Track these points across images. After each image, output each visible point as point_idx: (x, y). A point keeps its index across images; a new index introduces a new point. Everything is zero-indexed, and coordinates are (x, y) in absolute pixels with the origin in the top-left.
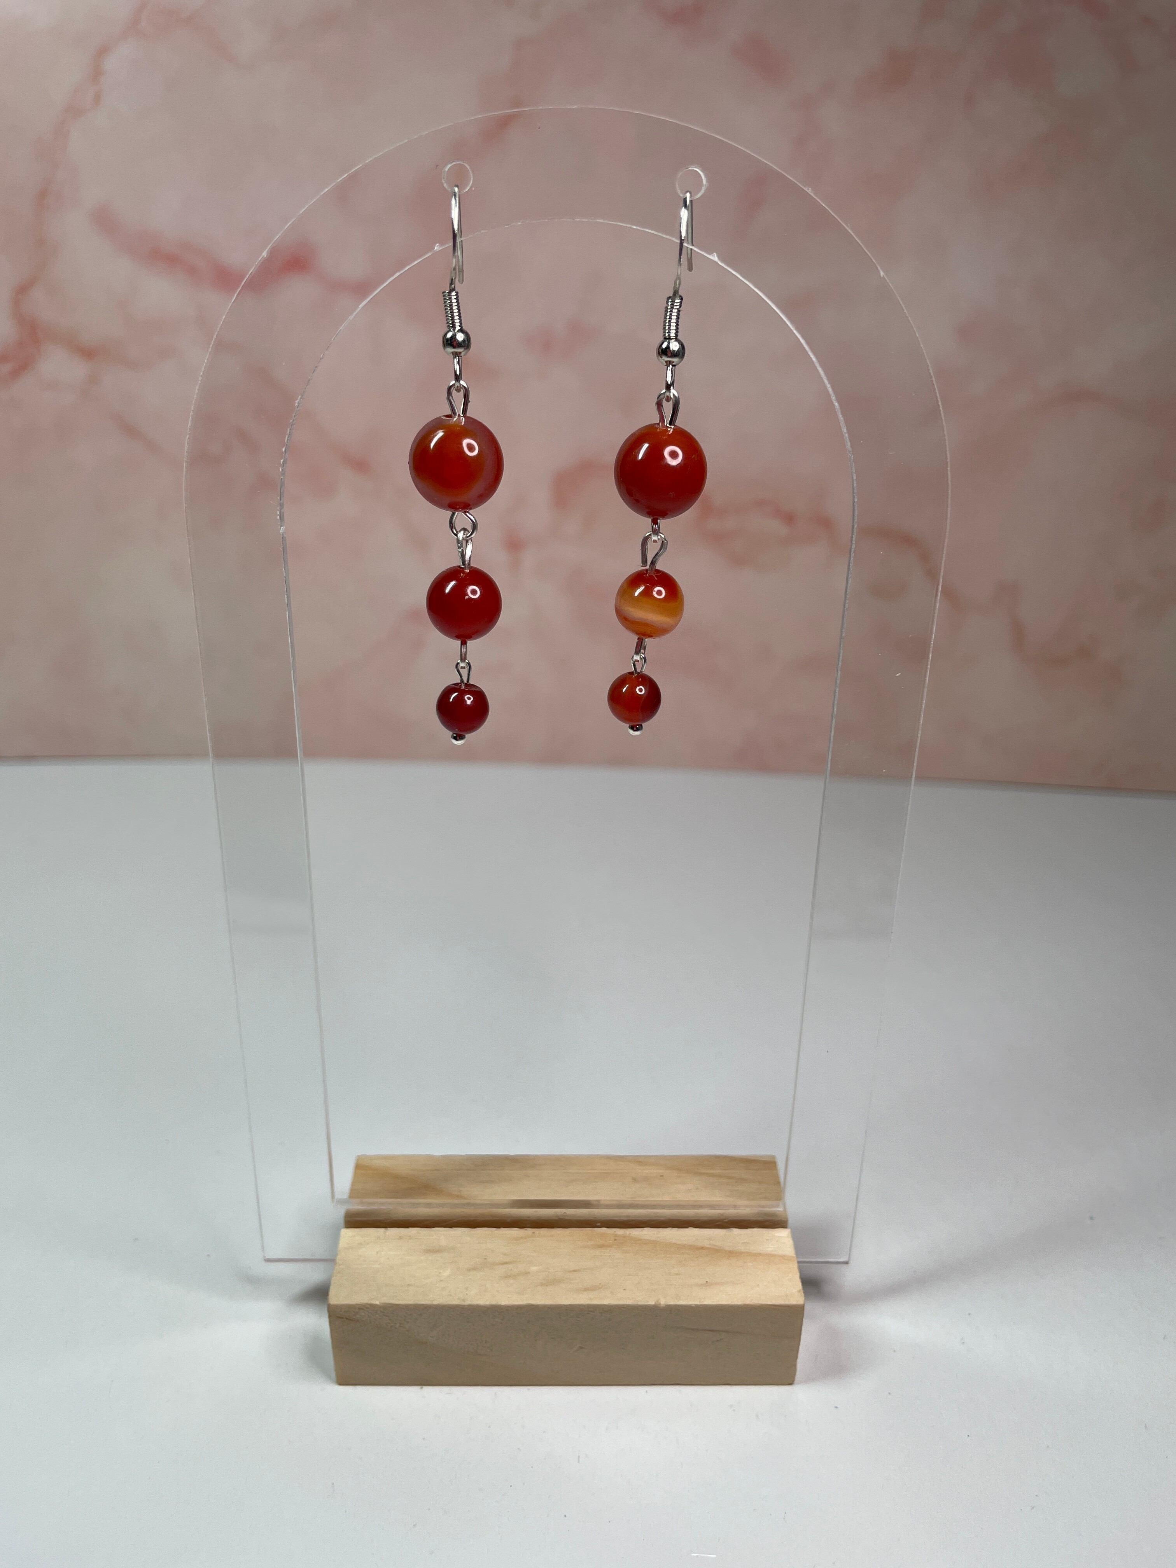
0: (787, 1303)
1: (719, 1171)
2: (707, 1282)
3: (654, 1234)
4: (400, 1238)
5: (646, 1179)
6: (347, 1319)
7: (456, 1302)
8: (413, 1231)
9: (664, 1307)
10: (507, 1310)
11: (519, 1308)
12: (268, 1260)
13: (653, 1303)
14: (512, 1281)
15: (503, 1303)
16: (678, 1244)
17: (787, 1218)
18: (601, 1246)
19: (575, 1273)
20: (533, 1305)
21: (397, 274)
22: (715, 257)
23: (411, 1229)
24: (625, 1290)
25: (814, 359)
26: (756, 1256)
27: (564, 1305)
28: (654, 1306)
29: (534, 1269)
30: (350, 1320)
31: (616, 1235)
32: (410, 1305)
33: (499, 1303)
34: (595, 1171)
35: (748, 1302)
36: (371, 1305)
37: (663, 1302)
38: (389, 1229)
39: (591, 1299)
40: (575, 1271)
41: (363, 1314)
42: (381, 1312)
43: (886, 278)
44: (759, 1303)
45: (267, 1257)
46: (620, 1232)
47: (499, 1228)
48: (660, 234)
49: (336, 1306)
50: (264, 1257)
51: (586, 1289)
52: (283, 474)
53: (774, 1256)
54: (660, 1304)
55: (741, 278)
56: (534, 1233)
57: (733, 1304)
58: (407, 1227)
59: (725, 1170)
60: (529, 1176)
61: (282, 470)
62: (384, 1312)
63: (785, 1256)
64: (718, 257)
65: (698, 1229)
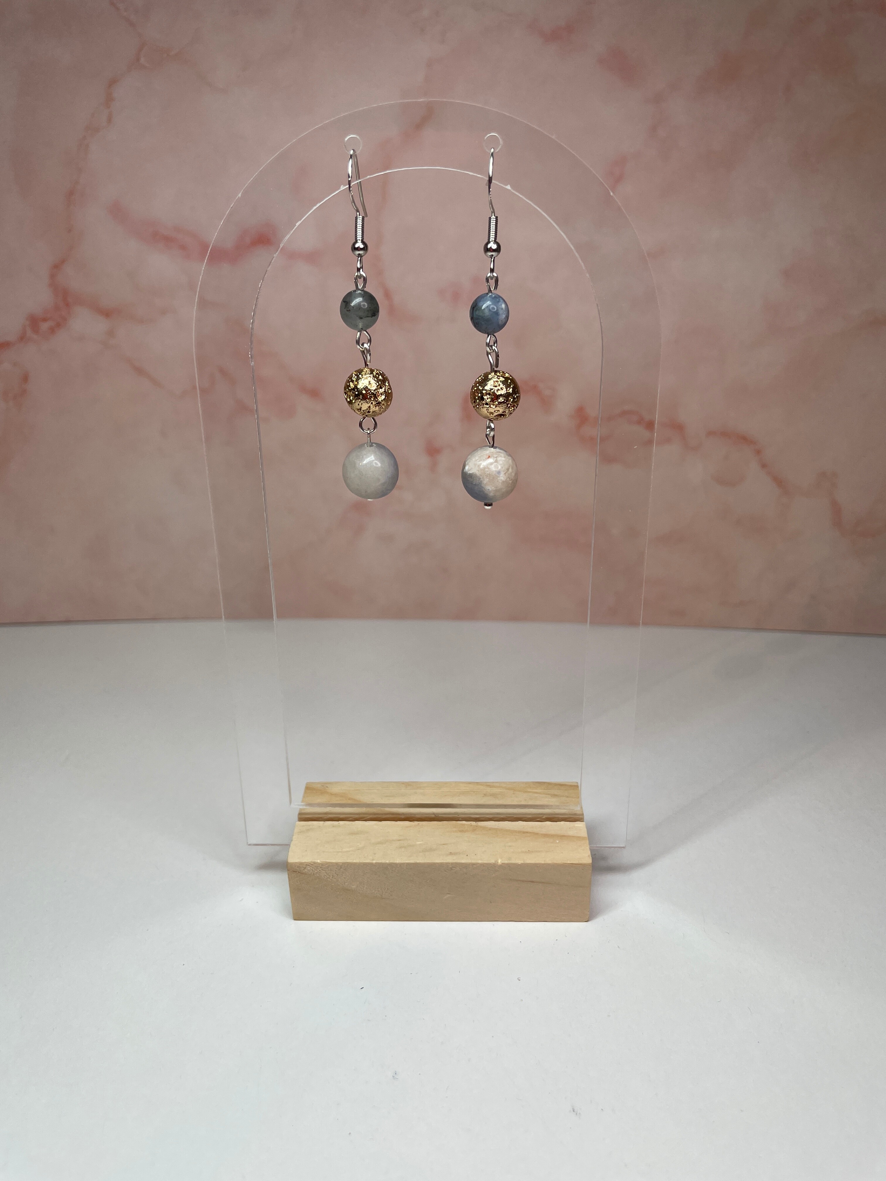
0: (581, 862)
1: (540, 791)
2: (529, 851)
3: (496, 825)
4: (333, 826)
5: (494, 795)
6: (298, 872)
8: (341, 823)
9: (501, 864)
10: (400, 866)
11: (408, 864)
12: (250, 845)
13: (494, 862)
14: (403, 850)
15: (397, 862)
16: (512, 830)
17: (583, 816)
18: (460, 831)
19: (444, 845)
20: (417, 863)
21: (318, 205)
22: (508, 187)
24: (476, 854)
25: (573, 248)
26: (562, 837)
27: (438, 863)
28: (494, 863)
29: (418, 843)
30: (301, 873)
31: (472, 825)
32: (340, 862)
33: (395, 862)
34: (459, 791)
35: (555, 862)
36: (315, 863)
37: (500, 862)
38: (326, 822)
39: (453, 860)
40: (444, 844)
41: (309, 869)
42: (320, 867)
43: (614, 197)
44: (563, 862)
45: (249, 843)
46: (473, 823)
47: (397, 821)
48: (475, 175)
49: (293, 863)
50: (248, 843)
51: (451, 853)
52: (252, 329)
53: (574, 836)
54: (498, 862)
55: (525, 199)
56: (419, 824)
57: (545, 862)
58: (338, 821)
59: (543, 790)
60: (416, 793)
61: (252, 326)
62: (322, 868)
63: (581, 837)
64: (511, 186)
65: (525, 822)
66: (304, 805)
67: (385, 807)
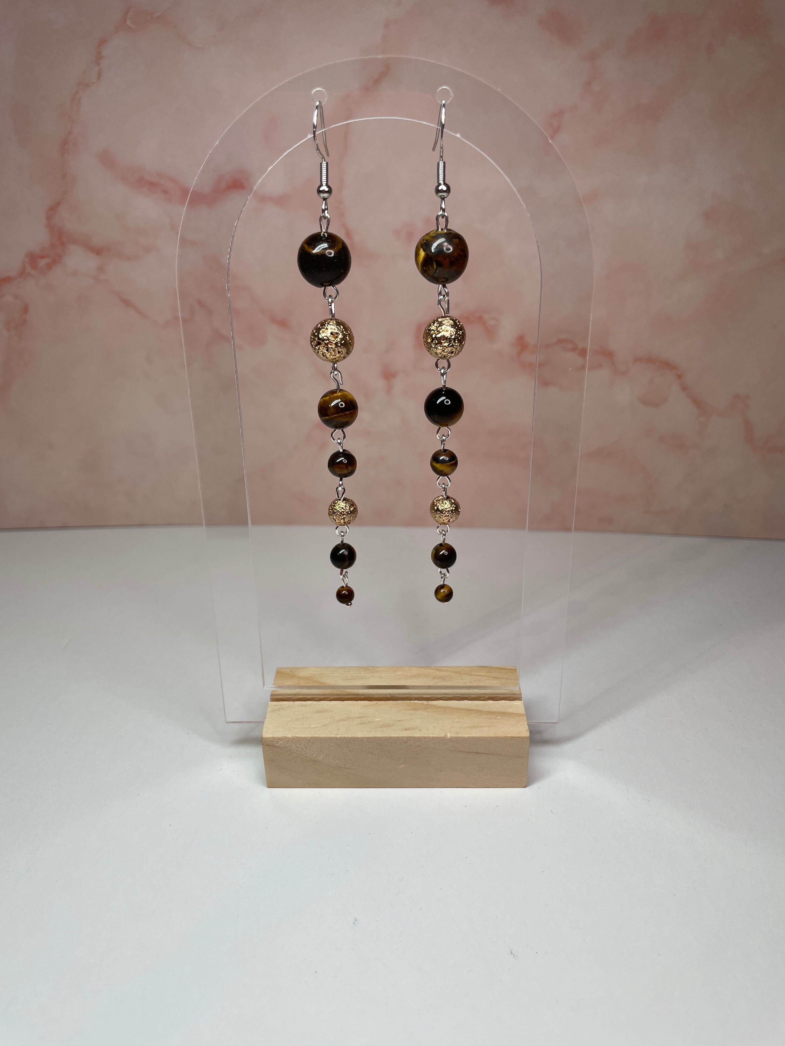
0: (519, 735)
1: (483, 674)
2: (474, 726)
3: (445, 704)
4: (302, 706)
5: (442, 678)
6: (272, 746)
7: (332, 736)
8: (309, 702)
9: (450, 739)
10: (361, 740)
11: (368, 738)
12: (228, 722)
13: (444, 736)
14: (364, 726)
15: (359, 736)
16: (459, 708)
17: (521, 696)
18: (413, 709)
20: (376, 737)
21: (288, 152)
23: (307, 702)
24: (427, 729)
25: (515, 190)
26: (503, 714)
27: (394, 737)
29: (377, 720)
30: (274, 747)
31: (423, 704)
32: (308, 737)
33: (357, 736)
35: (497, 735)
36: (286, 737)
37: (449, 735)
38: (295, 702)
39: (408, 734)
40: (399, 721)
41: (281, 743)
43: (552, 143)
44: (504, 736)
46: (425, 702)
47: (357, 701)
49: (266, 738)
50: (226, 721)
51: (406, 730)
52: (229, 263)
53: (513, 713)
54: (447, 736)
55: (473, 146)
56: (377, 703)
57: (488, 736)
58: (306, 701)
59: (486, 673)
60: (374, 677)
61: (228, 261)
62: (292, 742)
63: (519, 714)
64: (460, 135)
65: (470, 701)
66: (275, 687)
67: (347, 689)
